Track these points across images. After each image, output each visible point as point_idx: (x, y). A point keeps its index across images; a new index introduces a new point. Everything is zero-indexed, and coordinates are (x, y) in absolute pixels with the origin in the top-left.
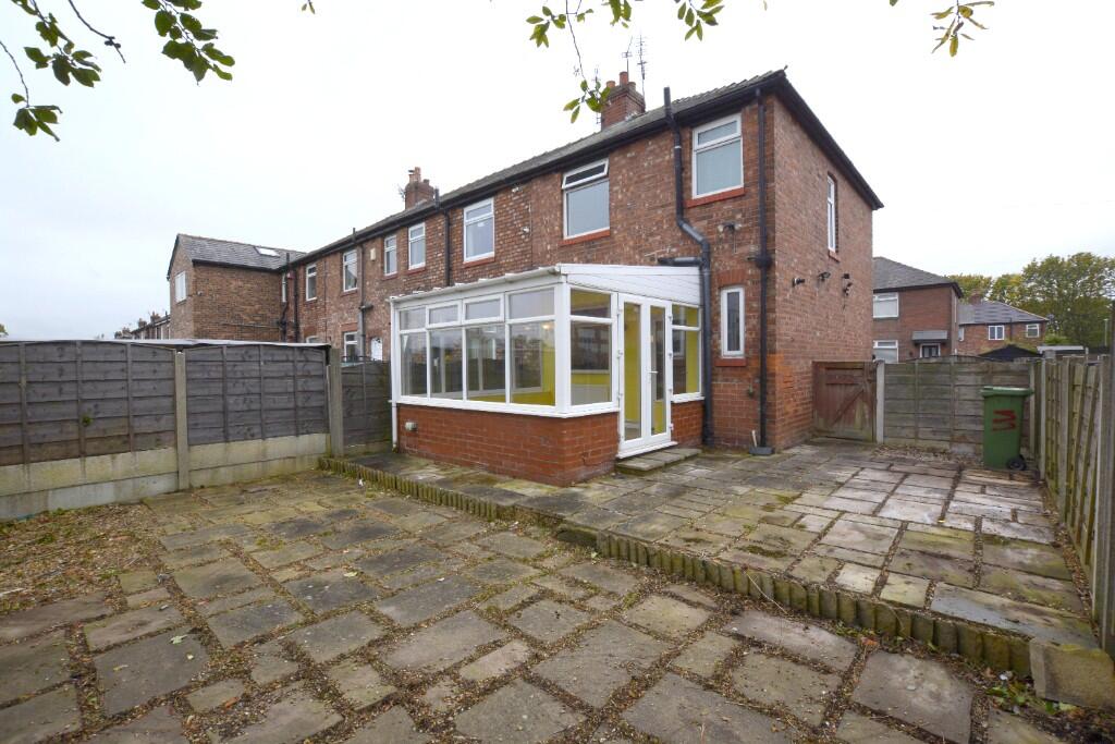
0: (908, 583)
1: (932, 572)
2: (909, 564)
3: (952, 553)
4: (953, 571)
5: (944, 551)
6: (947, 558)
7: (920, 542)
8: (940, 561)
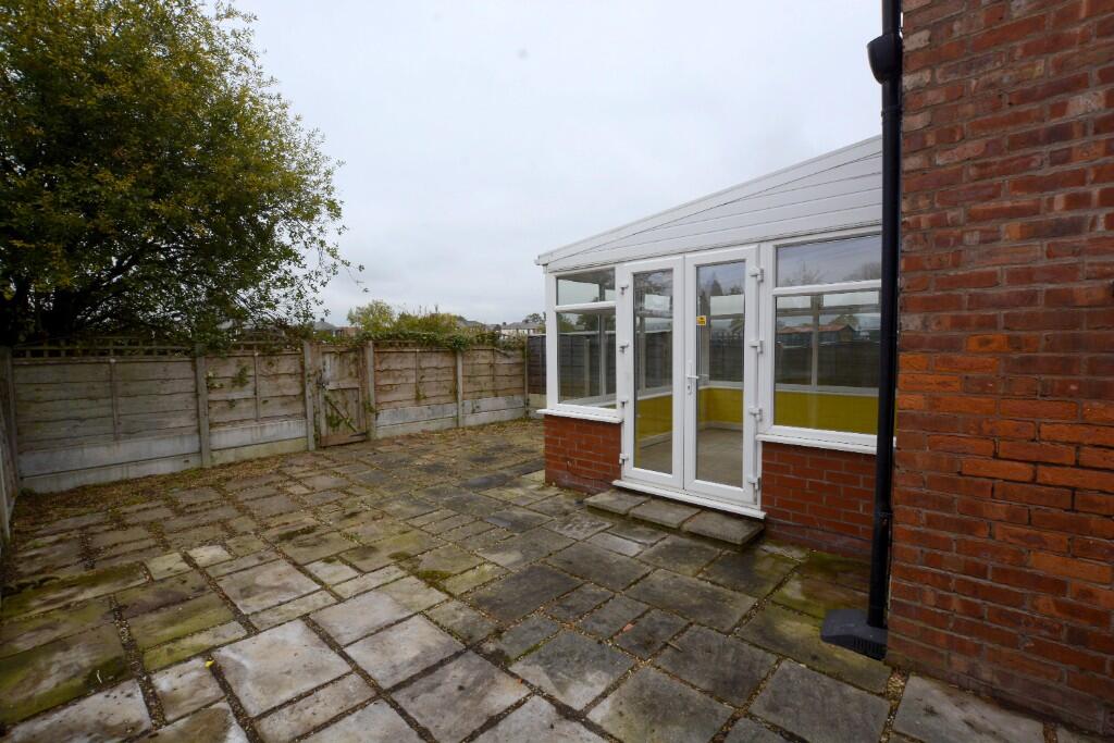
0: (169, 569)
1: (158, 586)
2: (184, 582)
3: (154, 617)
4: (140, 597)
5: (166, 613)
6: (156, 609)
7: (198, 610)
8: (160, 600)
